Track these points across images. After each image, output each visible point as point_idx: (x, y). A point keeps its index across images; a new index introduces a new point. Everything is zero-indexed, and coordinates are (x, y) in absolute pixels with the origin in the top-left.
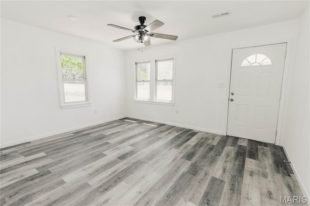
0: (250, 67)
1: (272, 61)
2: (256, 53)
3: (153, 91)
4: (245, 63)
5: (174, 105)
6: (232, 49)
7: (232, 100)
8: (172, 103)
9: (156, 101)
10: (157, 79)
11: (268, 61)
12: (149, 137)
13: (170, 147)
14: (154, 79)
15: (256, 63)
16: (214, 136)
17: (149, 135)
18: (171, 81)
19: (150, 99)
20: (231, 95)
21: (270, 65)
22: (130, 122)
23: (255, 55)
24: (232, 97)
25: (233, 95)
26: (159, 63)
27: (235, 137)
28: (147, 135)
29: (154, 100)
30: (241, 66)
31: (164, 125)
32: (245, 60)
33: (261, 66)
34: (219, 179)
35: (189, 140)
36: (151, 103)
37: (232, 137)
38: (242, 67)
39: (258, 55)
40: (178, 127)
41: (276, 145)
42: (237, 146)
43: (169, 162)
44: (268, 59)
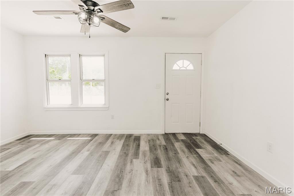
0: (179, 70)
1: (194, 66)
2: (183, 59)
3: (77, 95)
4: (175, 67)
5: (108, 109)
6: (165, 54)
7: (168, 100)
8: (105, 107)
9: (82, 106)
10: (82, 79)
11: (191, 67)
12: (91, 154)
15: (183, 67)
17: (88, 152)
18: (104, 81)
19: (72, 105)
20: (166, 95)
21: (192, 70)
22: (43, 141)
23: (182, 61)
24: (167, 97)
25: (168, 95)
27: (172, 134)
28: (85, 153)
29: (80, 105)
30: (173, 69)
31: (96, 135)
32: (176, 64)
33: (187, 70)
34: (199, 176)
35: (139, 145)
36: (74, 109)
37: (170, 134)
39: (184, 61)
40: (116, 135)
41: (201, 133)
42: (180, 140)
44: (191, 65)
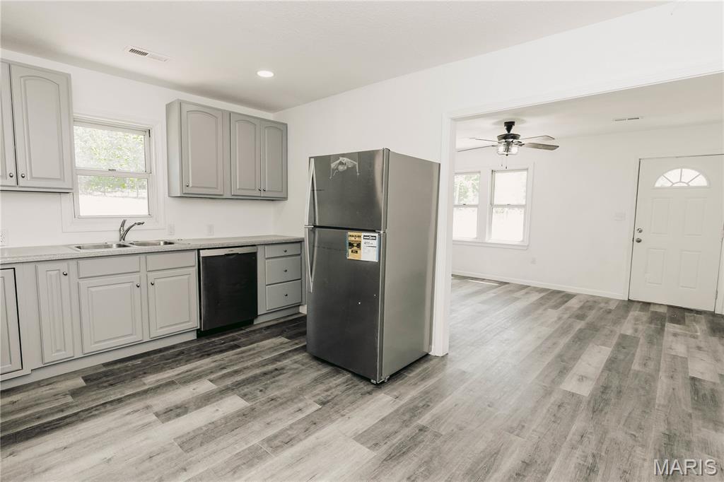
0: (671, 188)
1: (708, 180)
2: (681, 167)
3: (484, 223)
4: (661, 182)
5: (527, 249)
6: (640, 159)
7: (639, 241)
8: (523, 245)
9: (490, 241)
10: (492, 203)
11: (701, 182)
13: (544, 307)
14: (489, 203)
15: (680, 182)
16: (607, 301)
18: (524, 206)
19: (476, 238)
20: (636, 232)
21: (704, 187)
23: (680, 170)
24: (638, 236)
25: (642, 233)
26: (497, 175)
27: (644, 303)
29: (487, 240)
30: (656, 186)
31: (507, 283)
32: (662, 177)
33: (690, 188)
34: (631, 336)
35: (566, 302)
36: (479, 244)
37: (639, 302)
38: (658, 188)
39: (684, 170)
42: (650, 312)
43: (553, 320)
44: (701, 177)
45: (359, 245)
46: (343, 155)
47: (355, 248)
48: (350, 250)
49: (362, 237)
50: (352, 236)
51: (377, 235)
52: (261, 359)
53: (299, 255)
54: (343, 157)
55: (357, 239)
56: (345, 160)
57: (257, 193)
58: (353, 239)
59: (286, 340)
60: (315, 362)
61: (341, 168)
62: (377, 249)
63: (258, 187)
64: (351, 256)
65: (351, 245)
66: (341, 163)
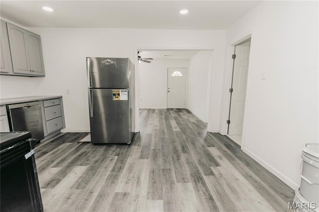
0: (175, 76)
4: (173, 75)
6: (168, 68)
7: (169, 92)
11: (181, 75)
13: (151, 113)
15: (177, 75)
16: (163, 109)
21: (181, 77)
24: (169, 90)
32: (173, 73)
33: (179, 76)
35: (155, 111)
39: (178, 72)
40: (143, 109)
41: (185, 109)
44: (181, 74)
45: (119, 95)
46: (108, 58)
47: (117, 96)
48: (114, 97)
49: (120, 91)
50: (115, 91)
51: (127, 90)
52: (69, 153)
53: (59, 104)
54: (108, 59)
55: (117, 92)
56: (109, 60)
57: (29, 73)
58: (116, 92)
59: (71, 143)
60: (96, 146)
61: (107, 64)
62: (127, 95)
63: (29, 69)
64: (115, 99)
65: (114, 95)
66: (107, 62)
